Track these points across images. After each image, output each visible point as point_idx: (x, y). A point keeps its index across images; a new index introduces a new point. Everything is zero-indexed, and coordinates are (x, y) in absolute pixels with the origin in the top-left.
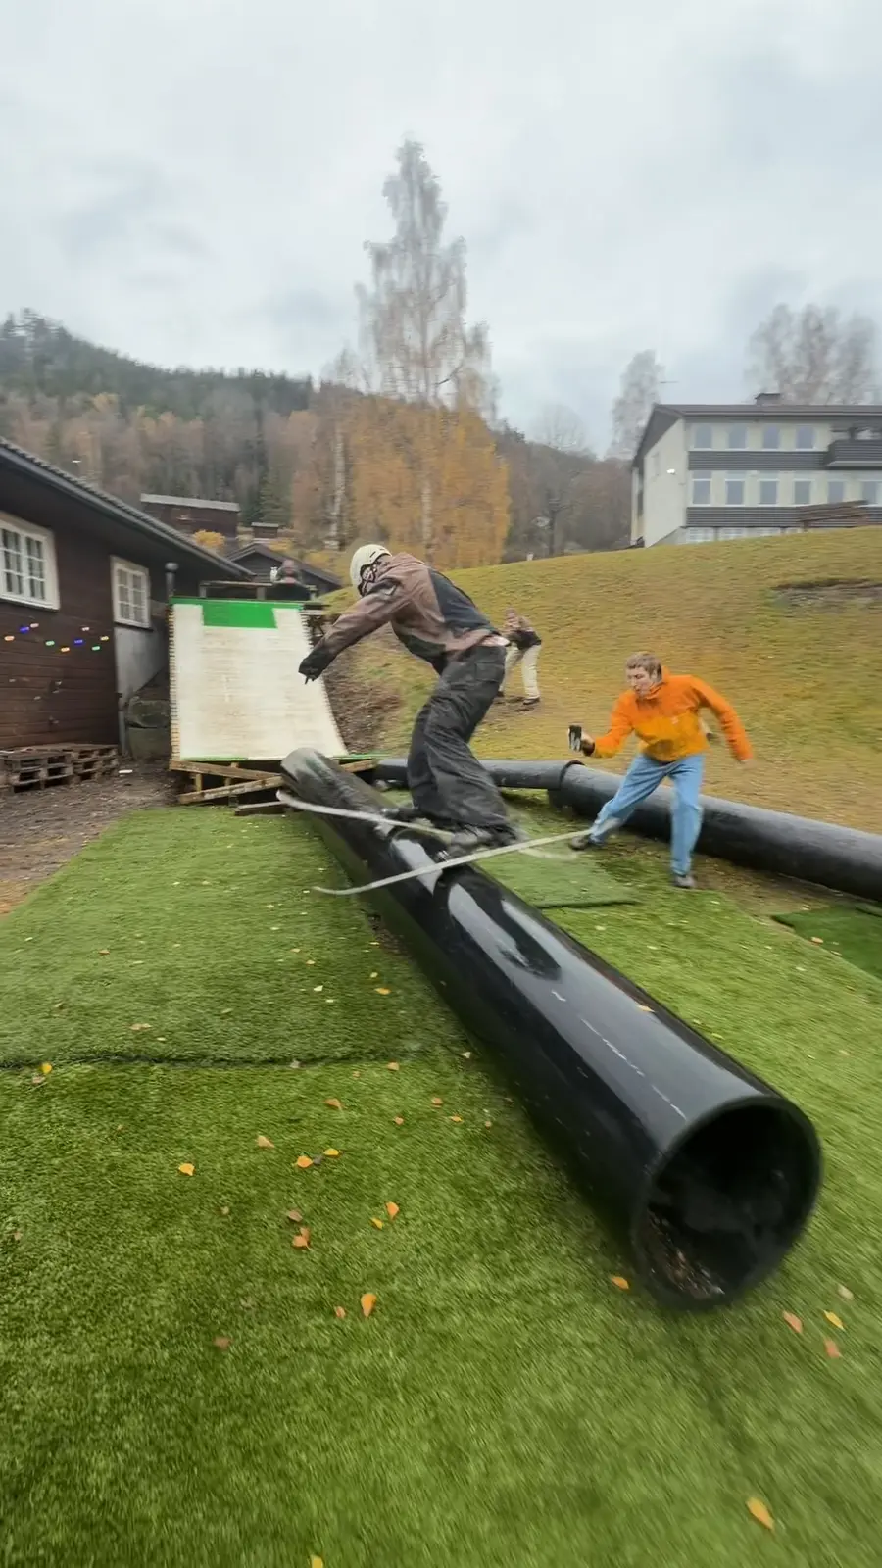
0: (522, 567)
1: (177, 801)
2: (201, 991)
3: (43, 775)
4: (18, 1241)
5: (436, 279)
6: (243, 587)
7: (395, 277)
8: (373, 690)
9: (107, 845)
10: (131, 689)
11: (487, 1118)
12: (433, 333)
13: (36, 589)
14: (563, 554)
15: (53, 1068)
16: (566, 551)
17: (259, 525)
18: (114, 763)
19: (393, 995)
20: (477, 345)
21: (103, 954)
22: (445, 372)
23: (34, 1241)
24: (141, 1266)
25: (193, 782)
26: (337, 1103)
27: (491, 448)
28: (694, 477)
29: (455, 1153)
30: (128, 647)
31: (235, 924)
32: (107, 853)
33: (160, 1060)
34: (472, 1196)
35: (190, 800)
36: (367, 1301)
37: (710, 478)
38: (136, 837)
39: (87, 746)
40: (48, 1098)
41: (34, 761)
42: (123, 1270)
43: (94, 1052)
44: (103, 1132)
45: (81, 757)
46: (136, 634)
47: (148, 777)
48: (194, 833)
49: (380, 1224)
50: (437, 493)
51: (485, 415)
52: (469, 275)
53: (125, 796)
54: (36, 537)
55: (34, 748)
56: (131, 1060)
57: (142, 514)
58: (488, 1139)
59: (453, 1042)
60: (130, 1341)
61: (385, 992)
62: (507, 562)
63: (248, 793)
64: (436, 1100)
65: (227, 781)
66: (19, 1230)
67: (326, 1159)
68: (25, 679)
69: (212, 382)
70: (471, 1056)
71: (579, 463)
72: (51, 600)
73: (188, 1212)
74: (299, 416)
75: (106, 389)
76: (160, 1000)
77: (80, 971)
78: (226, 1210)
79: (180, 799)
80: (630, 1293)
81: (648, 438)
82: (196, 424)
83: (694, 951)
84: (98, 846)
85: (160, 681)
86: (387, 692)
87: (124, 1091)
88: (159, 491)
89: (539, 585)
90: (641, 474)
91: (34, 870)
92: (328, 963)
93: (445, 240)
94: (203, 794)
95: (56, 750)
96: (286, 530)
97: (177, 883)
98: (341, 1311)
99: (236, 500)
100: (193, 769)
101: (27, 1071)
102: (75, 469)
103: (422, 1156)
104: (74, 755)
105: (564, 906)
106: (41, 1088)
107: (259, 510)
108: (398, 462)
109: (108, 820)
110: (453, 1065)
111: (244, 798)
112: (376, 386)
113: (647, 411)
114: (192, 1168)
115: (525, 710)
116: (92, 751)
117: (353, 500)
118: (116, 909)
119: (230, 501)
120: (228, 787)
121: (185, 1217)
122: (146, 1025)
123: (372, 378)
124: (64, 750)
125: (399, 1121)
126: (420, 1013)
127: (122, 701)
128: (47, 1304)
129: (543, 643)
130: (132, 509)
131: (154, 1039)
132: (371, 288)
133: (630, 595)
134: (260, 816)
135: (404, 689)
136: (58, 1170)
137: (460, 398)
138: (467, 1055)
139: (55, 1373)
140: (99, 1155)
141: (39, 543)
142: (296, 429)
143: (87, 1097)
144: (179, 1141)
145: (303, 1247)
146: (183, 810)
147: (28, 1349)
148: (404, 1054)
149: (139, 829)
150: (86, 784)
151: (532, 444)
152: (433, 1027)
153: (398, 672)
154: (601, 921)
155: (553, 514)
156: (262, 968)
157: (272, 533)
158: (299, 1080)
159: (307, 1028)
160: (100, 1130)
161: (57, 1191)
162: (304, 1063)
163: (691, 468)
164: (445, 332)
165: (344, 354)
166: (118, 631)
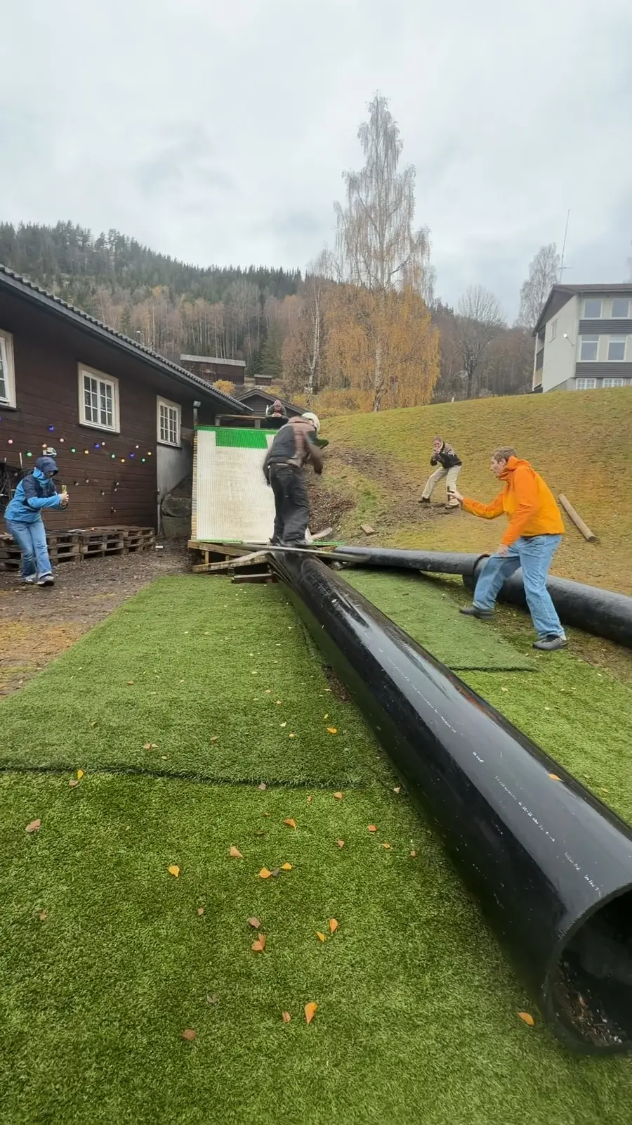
0: (447, 406)
1: (192, 570)
2: (196, 720)
3: (104, 547)
4: (43, 921)
5: (392, 197)
6: (244, 419)
7: (363, 195)
8: (334, 495)
9: (141, 600)
10: (165, 489)
11: (412, 847)
12: (389, 234)
13: (106, 418)
14: (478, 398)
15: (85, 774)
16: (480, 395)
17: (259, 376)
18: (152, 540)
19: (340, 734)
20: (421, 244)
21: (129, 684)
22: (396, 264)
23: (54, 922)
24: (132, 954)
25: (204, 557)
26: (292, 822)
27: (428, 319)
28: (583, 340)
29: (385, 878)
30: (165, 459)
31: (225, 667)
32: (142, 606)
33: (162, 774)
34: (399, 919)
35: (200, 569)
36: (310, 1009)
37: (597, 340)
38: (161, 595)
39: (134, 528)
40: (78, 798)
41: (98, 538)
42: (118, 956)
43: (115, 764)
44: (115, 831)
45: (129, 536)
46: (172, 451)
47: (174, 551)
48: (202, 595)
49: (322, 937)
50: (386, 353)
51: (424, 296)
52: (416, 193)
53: (157, 565)
54: (107, 382)
55: (99, 528)
56: (140, 772)
57: (180, 369)
58: (413, 868)
59: (386, 778)
60: (117, 1024)
61: (334, 731)
62: (435, 403)
63: (241, 567)
64: (371, 827)
65: (227, 557)
66: (44, 911)
67: (282, 872)
68: (95, 480)
69: (232, 276)
70: (400, 791)
71: (493, 331)
72: (115, 427)
73: (172, 909)
74: (290, 300)
75: (161, 282)
76: (166, 726)
77: (112, 696)
78: (201, 911)
79: (193, 569)
80: (534, 1029)
81: (549, 310)
82: (220, 306)
83: (582, 713)
84: (135, 600)
85: (185, 484)
86: (344, 496)
87: (134, 798)
88: (193, 353)
89: (459, 420)
90: (542, 338)
91: (90, 616)
92: (292, 704)
93: (400, 169)
94: (210, 566)
95: (113, 530)
96: (277, 380)
97: (187, 632)
98: (287, 1016)
99: (245, 359)
100: (204, 548)
101: (66, 775)
102: (138, 338)
103: (359, 878)
104: (126, 534)
105: (474, 669)
106: (75, 789)
107: (260, 365)
108: (359, 331)
109: (143, 581)
110: (385, 797)
111: (239, 570)
112: (346, 277)
113: (549, 290)
114: (178, 870)
115: (445, 513)
116: (137, 532)
117: (326, 357)
118: (143, 649)
119: (240, 360)
120: (228, 562)
121: (169, 913)
122: (154, 745)
123: (343, 271)
124: (118, 530)
125: (341, 843)
126: (361, 751)
127: (159, 498)
128: (58, 981)
129: (463, 464)
130: (174, 365)
131: (158, 757)
132: (345, 205)
133: (530, 428)
134: (249, 584)
135: (356, 494)
136: (79, 862)
137: (406, 283)
138: (397, 790)
139: (57, 1047)
140: (110, 850)
141: (109, 387)
142: (287, 309)
143: (107, 801)
144: (171, 845)
145: (260, 952)
146: (196, 577)
147: (39, 1022)
148: (347, 785)
149: (164, 590)
150: (132, 555)
151: (458, 317)
152: (370, 763)
153: (352, 482)
154: (505, 683)
155: (471, 368)
156: (242, 704)
157: (267, 382)
158: (264, 801)
159: (273, 756)
160: (113, 830)
161: (75, 880)
162: (269, 786)
163: (580, 334)
164: (397, 235)
165: (324, 254)
166: (159, 448)
